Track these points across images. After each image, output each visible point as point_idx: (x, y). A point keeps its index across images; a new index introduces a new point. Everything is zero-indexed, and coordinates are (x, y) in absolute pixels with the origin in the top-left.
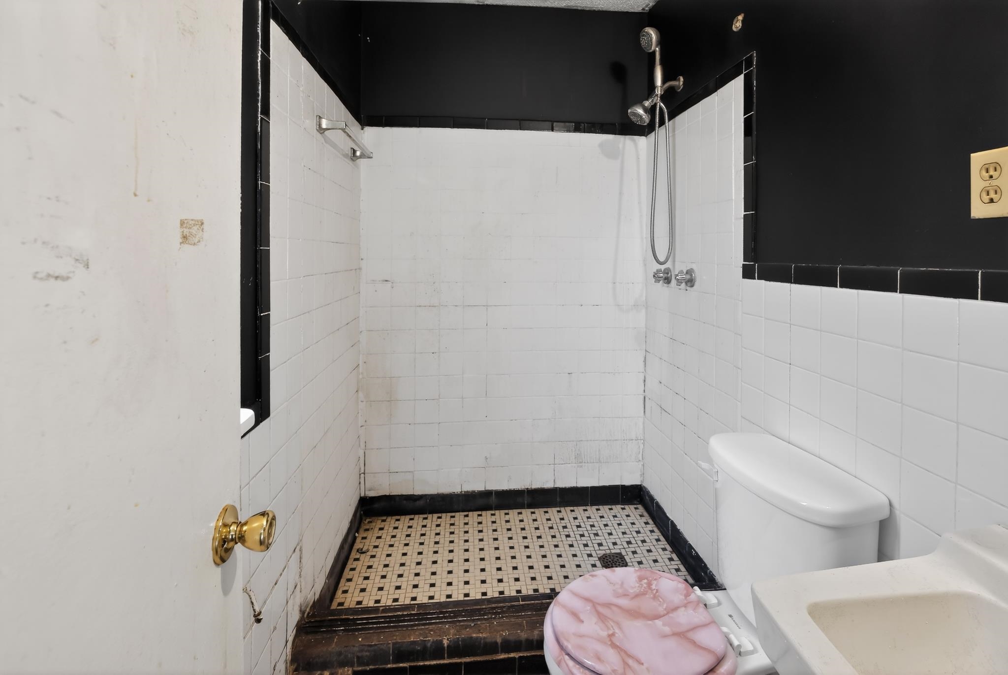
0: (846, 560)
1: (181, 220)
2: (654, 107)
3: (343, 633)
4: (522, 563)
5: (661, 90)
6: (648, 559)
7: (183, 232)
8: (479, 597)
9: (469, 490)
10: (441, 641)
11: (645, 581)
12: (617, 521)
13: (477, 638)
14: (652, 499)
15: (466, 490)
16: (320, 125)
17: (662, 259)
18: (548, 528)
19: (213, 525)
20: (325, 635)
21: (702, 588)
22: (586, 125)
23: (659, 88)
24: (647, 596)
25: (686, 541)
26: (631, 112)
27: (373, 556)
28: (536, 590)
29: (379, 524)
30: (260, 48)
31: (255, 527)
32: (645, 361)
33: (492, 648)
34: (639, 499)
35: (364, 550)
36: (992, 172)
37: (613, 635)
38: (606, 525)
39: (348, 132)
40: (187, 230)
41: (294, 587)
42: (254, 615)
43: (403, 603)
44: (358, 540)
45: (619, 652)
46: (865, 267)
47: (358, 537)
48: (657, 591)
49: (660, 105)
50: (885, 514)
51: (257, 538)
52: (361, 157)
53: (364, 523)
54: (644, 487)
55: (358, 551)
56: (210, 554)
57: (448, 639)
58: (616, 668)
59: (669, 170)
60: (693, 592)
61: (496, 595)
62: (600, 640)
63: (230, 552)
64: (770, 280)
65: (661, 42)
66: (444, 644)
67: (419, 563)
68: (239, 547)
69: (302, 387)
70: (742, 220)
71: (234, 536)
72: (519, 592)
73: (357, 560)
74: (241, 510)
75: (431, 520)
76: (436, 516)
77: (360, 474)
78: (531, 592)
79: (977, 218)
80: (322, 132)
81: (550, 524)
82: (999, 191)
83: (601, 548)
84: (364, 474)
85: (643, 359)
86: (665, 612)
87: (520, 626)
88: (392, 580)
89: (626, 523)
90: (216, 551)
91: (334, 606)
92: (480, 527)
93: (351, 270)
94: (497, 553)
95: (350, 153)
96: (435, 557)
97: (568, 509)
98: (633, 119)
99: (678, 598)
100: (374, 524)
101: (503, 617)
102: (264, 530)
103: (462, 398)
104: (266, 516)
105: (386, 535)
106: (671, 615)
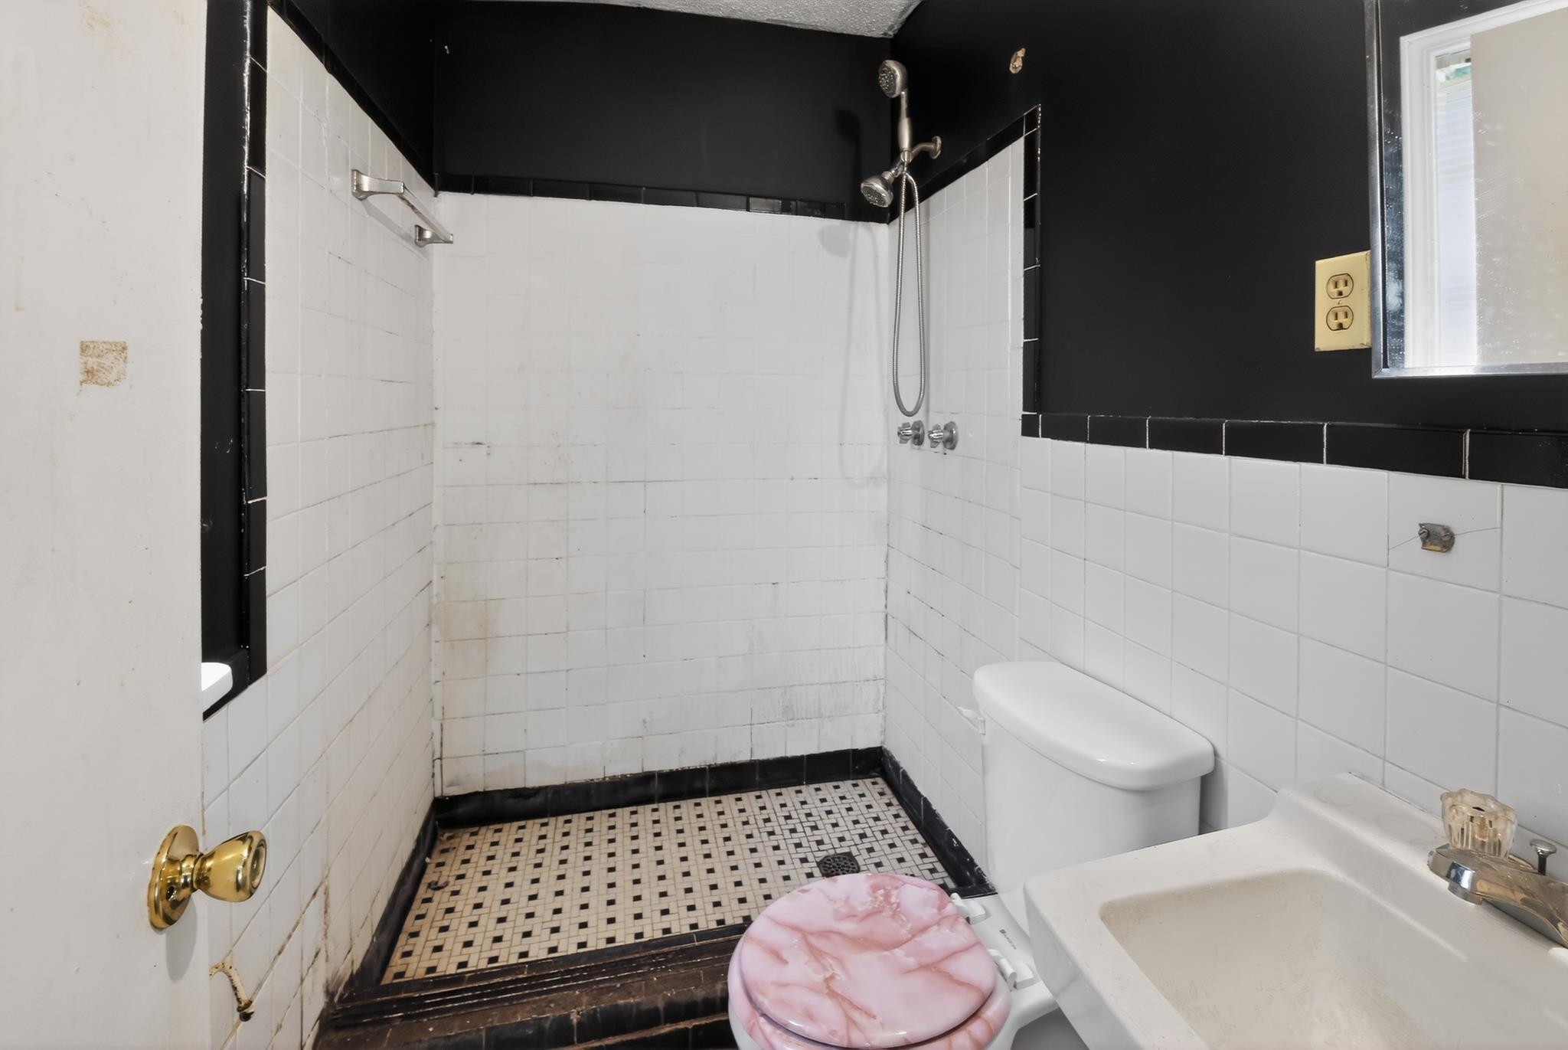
0: (1155, 836)
1: (82, 343)
2: (897, 181)
3: (401, 1022)
4: (699, 880)
5: (909, 156)
6: (889, 859)
7: (86, 363)
8: (631, 940)
9: (616, 774)
10: (567, 1018)
11: (882, 892)
12: (846, 804)
13: (625, 1005)
14: (896, 766)
15: (611, 775)
16: (359, 186)
17: (910, 408)
18: (741, 824)
19: (150, 862)
20: (370, 1029)
21: (964, 895)
22: (799, 203)
23: (906, 153)
24: (884, 914)
25: (944, 826)
26: (865, 187)
27: (455, 893)
28: (721, 922)
29: (466, 839)
30: (248, 54)
31: (228, 860)
32: (887, 562)
33: (652, 1018)
34: (878, 770)
35: (440, 884)
36: (1341, 287)
37: (832, 977)
38: (829, 812)
39: (408, 199)
40: (95, 359)
41: (314, 954)
42: (239, 1007)
43: (505, 964)
44: (431, 869)
45: (840, 1004)
46: (1181, 419)
47: (430, 863)
48: (898, 905)
49: (907, 180)
50: (1207, 768)
51: (232, 879)
52: (431, 241)
53: (440, 840)
54: (885, 749)
55: (429, 885)
56: (144, 913)
57: (578, 1013)
58: (836, 1029)
59: (920, 277)
60: (951, 902)
61: (659, 935)
62: (813, 989)
63: (182, 905)
64: (1058, 438)
65: (910, 83)
66: (572, 1020)
67: (533, 897)
68: (199, 897)
69: (326, 622)
70: (1022, 351)
71: (189, 880)
72: (694, 926)
73: (428, 900)
74: (204, 833)
75: (554, 827)
76: (562, 819)
77: (434, 761)
78: (713, 925)
79: (1322, 350)
80: (361, 197)
81: (743, 817)
82: (1349, 313)
83: (822, 847)
84: (441, 759)
85: (884, 559)
86: (910, 936)
87: (695, 979)
88: (489, 927)
89: (859, 805)
90: (155, 906)
91: (388, 979)
92: (634, 831)
93: (418, 426)
94: (661, 870)
95: (414, 234)
96: (560, 885)
97: (772, 792)
98: (869, 198)
99: (928, 913)
100: (458, 840)
101: (667, 968)
102: (244, 865)
103: (606, 629)
104: (248, 841)
105: (478, 857)
106: (916, 939)
